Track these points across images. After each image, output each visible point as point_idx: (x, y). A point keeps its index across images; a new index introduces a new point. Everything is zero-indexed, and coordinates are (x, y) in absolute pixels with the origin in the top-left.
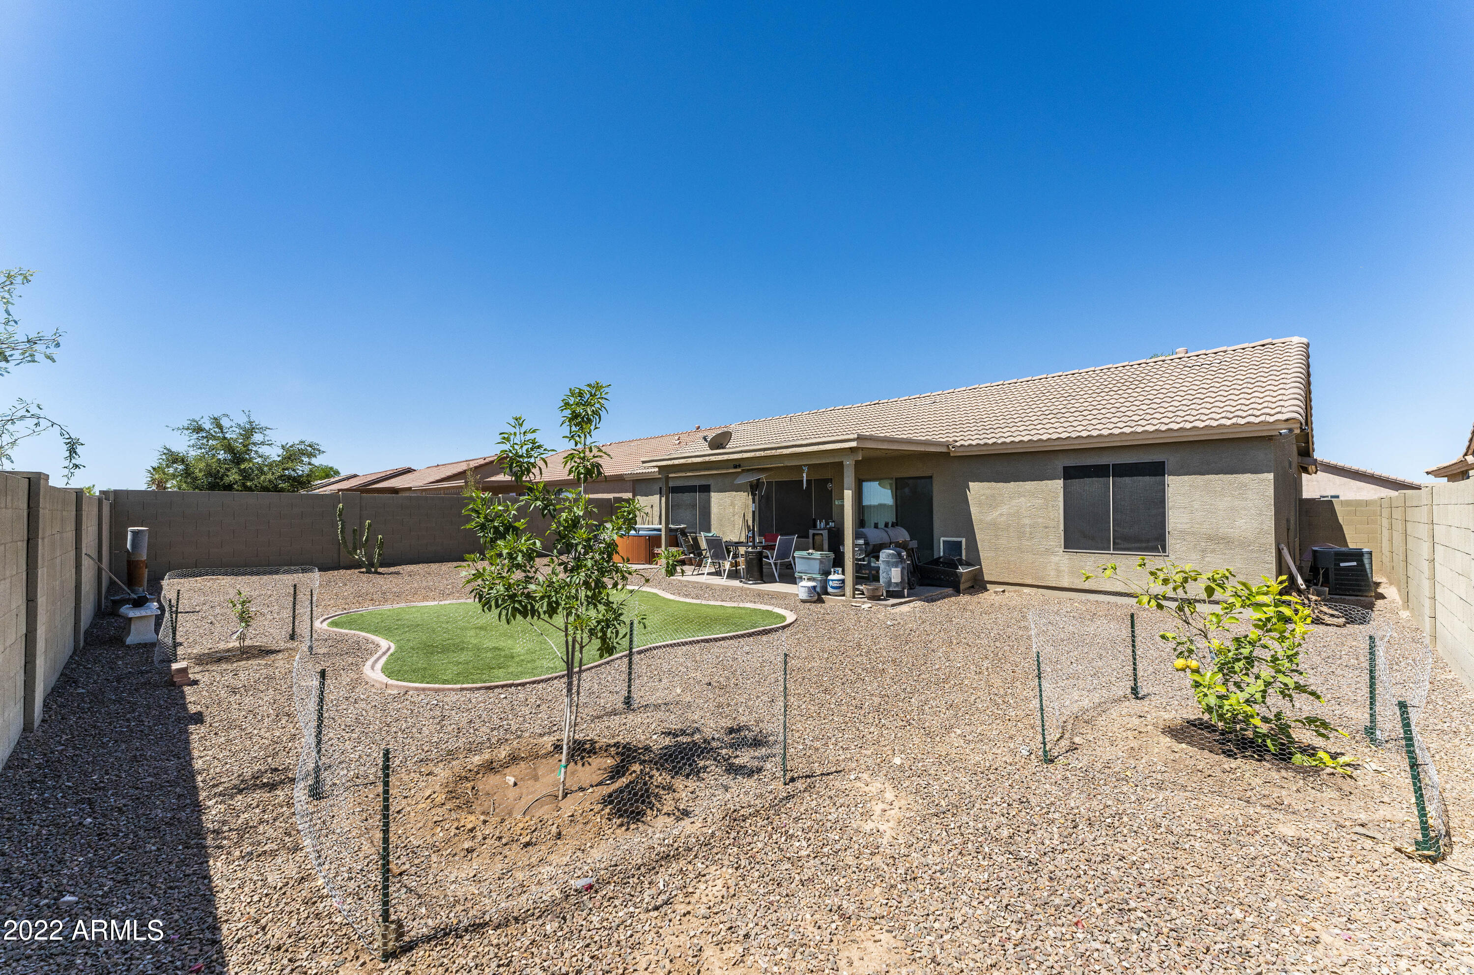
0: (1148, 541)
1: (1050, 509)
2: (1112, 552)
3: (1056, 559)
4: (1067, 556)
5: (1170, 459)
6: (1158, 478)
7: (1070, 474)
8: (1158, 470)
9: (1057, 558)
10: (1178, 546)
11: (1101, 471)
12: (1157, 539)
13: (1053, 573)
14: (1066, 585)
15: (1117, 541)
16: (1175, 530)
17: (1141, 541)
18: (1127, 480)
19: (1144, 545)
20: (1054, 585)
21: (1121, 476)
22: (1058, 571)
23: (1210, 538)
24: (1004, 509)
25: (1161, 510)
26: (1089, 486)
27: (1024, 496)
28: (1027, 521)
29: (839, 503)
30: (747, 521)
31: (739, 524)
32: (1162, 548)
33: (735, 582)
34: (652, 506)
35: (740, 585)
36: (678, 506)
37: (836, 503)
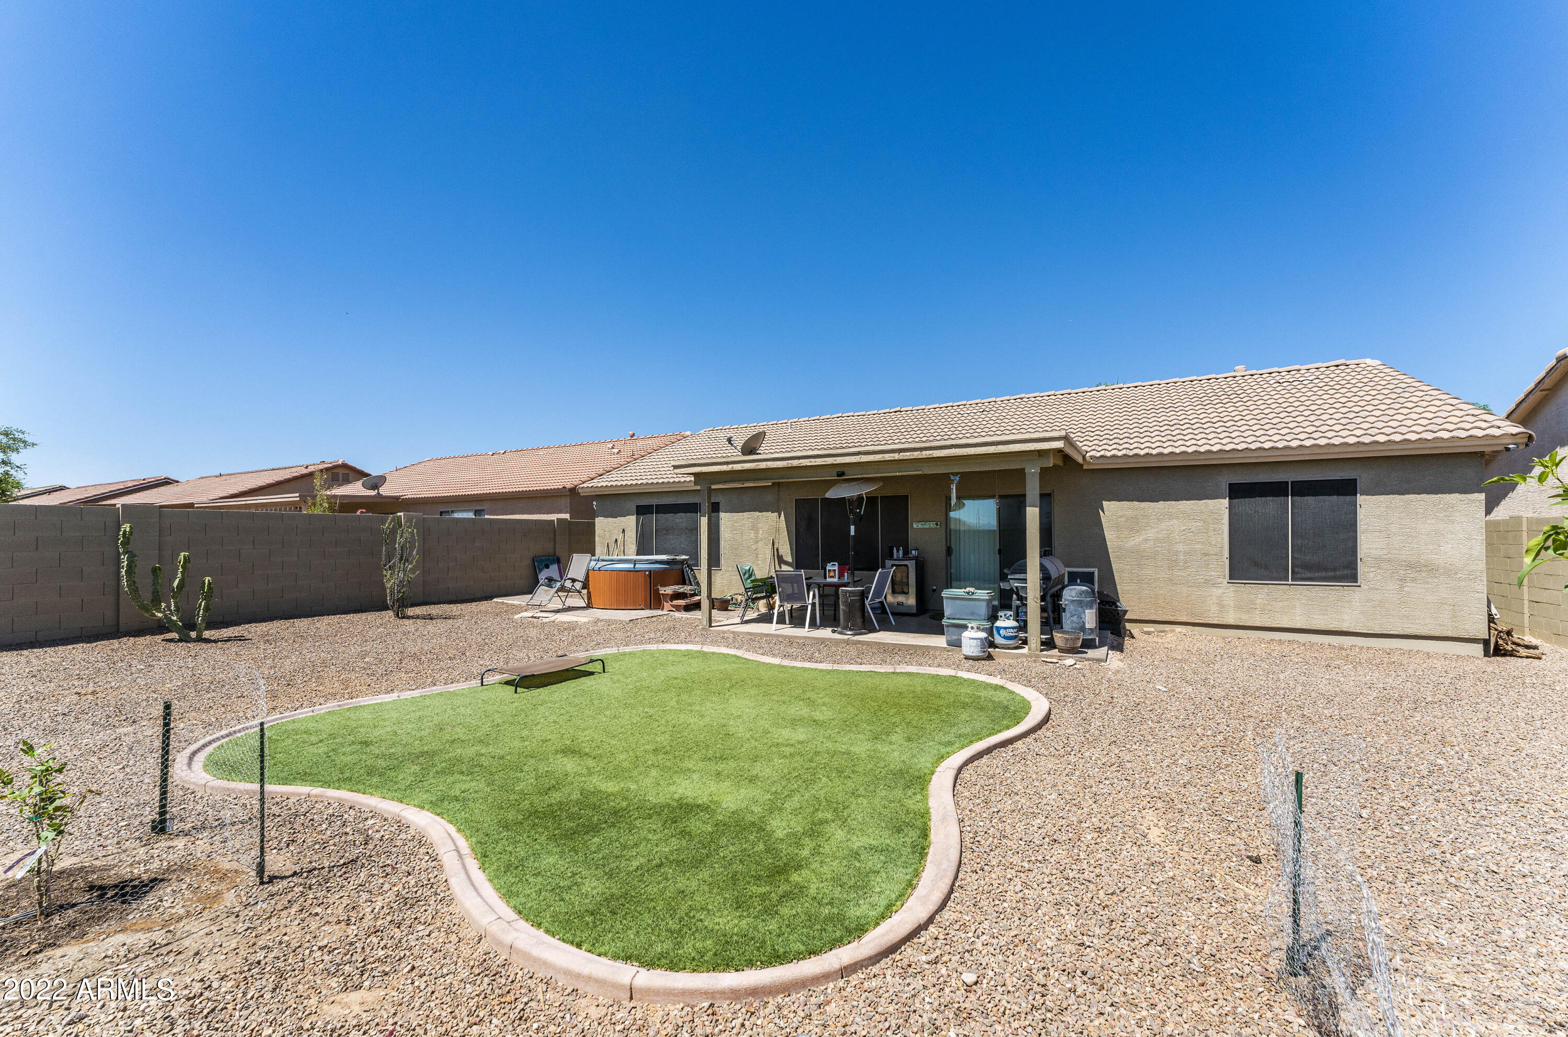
0: (1335, 570)
1: (1211, 533)
2: (1290, 582)
3: (1217, 592)
4: (1232, 588)
5: (1363, 477)
6: (1348, 498)
7: (1237, 492)
8: (1348, 488)
9: (1220, 591)
10: (1371, 575)
11: (1277, 490)
12: (1345, 567)
13: (1214, 608)
14: (1231, 621)
15: (1296, 570)
16: (1368, 557)
17: (1326, 570)
18: (1310, 500)
19: (1331, 574)
20: (1216, 622)
21: (1302, 495)
22: (1221, 606)
23: (1410, 566)
24: (1151, 534)
25: (1352, 534)
26: (1265, 506)
27: (1177, 518)
28: (1180, 547)
29: (920, 526)
30: (777, 550)
31: (765, 553)
32: (1352, 577)
33: (826, 633)
34: (624, 531)
35: (837, 636)
36: (667, 530)
37: (915, 526)
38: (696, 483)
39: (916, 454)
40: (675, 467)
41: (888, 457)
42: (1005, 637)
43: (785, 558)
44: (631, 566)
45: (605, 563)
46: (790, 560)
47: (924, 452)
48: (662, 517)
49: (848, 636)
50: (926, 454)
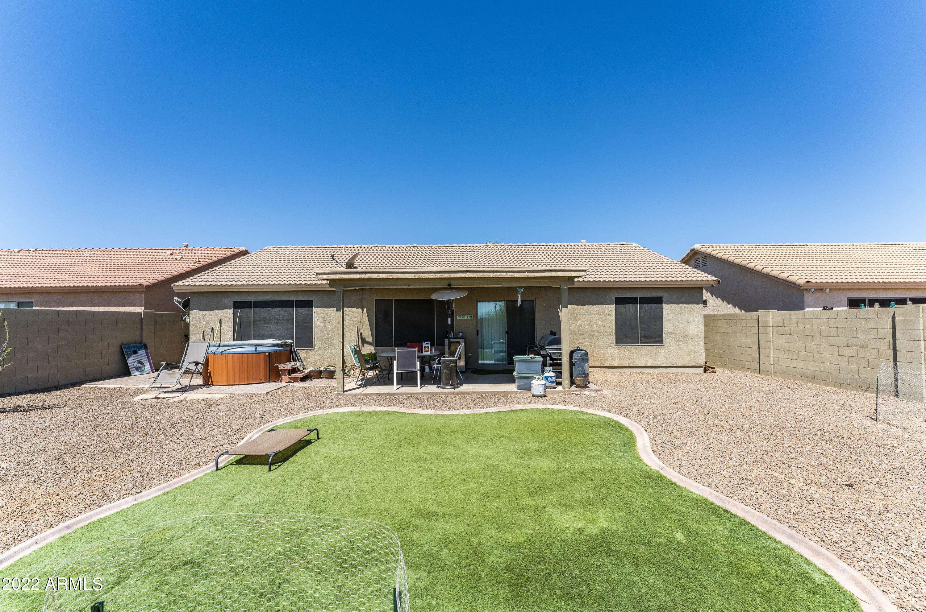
0: (655, 338)
1: (608, 322)
2: (639, 345)
3: (611, 350)
4: (617, 348)
5: (664, 295)
6: (659, 305)
7: (619, 301)
8: (659, 301)
9: (612, 350)
10: (668, 340)
11: (633, 301)
12: (659, 337)
13: (609, 359)
14: (617, 365)
15: (641, 338)
16: (667, 332)
17: (652, 338)
18: (646, 305)
19: (654, 340)
20: (610, 365)
21: (643, 304)
22: (612, 357)
23: (681, 336)
24: (582, 322)
25: (661, 322)
26: (628, 308)
27: (594, 314)
28: (595, 329)
29: (461, 318)
30: (361, 334)
31: (351, 337)
32: (662, 342)
33: (432, 388)
34: (220, 322)
35: (440, 390)
36: (265, 320)
37: (458, 318)
38: (331, 285)
39: (504, 275)
40: (318, 274)
41: (485, 275)
42: (551, 382)
43: (367, 340)
44: (253, 349)
45: (227, 348)
46: (371, 341)
47: (509, 274)
48: (258, 310)
49: (448, 390)
50: (510, 275)
